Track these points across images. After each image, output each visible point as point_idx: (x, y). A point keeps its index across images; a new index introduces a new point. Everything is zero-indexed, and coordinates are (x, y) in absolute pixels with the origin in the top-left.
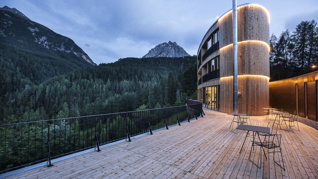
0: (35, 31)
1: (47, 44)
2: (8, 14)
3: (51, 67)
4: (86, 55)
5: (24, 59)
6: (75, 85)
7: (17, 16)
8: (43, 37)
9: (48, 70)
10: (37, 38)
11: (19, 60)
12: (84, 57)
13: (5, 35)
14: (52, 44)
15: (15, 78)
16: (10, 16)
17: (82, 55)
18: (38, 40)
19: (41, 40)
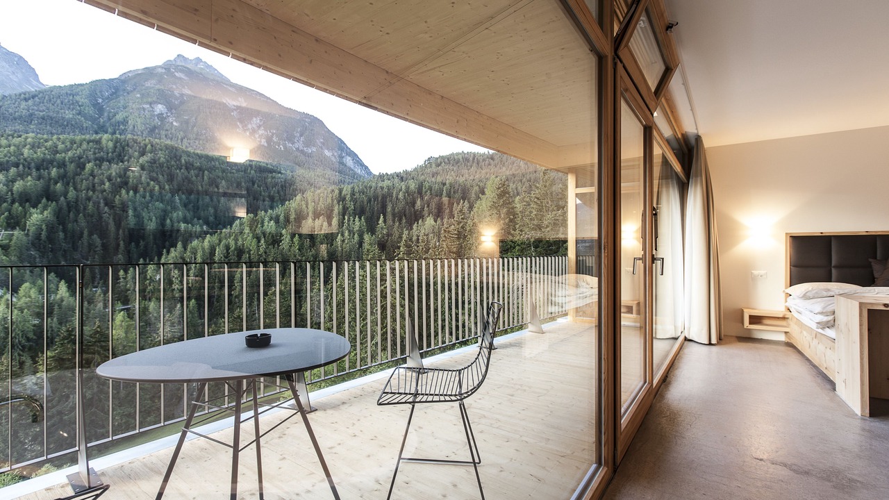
0: (237, 106)
1: (262, 134)
2: (181, 71)
3: (261, 192)
4: (354, 156)
5: (197, 176)
6: (289, 237)
7: (201, 74)
8: (254, 119)
9: (254, 200)
10: (241, 122)
11: (186, 178)
12: (349, 161)
13: (176, 122)
14: (273, 134)
15: (168, 221)
16: (186, 75)
17: (343, 157)
18: (243, 127)
19: (250, 126)
